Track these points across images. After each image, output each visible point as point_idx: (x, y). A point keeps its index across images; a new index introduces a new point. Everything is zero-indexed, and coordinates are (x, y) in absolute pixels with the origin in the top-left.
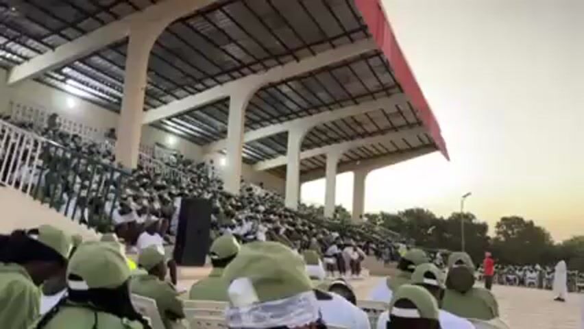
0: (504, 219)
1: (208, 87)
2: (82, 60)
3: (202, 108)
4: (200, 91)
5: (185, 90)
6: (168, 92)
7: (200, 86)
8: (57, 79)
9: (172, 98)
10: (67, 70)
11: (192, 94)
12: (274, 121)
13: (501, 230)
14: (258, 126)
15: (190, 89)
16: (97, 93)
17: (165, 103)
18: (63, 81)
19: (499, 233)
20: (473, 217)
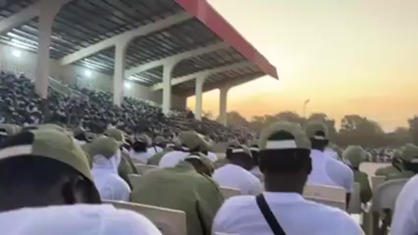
0: (347, 117)
1: (102, 40)
2: (18, 28)
3: (102, 52)
4: (96, 42)
5: (87, 41)
6: (77, 44)
7: (96, 39)
8: (5, 39)
9: (81, 48)
10: (10, 34)
11: (93, 44)
12: (154, 58)
13: (344, 124)
14: (144, 62)
15: (91, 41)
16: (32, 46)
17: (77, 50)
18: (9, 40)
19: (342, 126)
20: (325, 116)
